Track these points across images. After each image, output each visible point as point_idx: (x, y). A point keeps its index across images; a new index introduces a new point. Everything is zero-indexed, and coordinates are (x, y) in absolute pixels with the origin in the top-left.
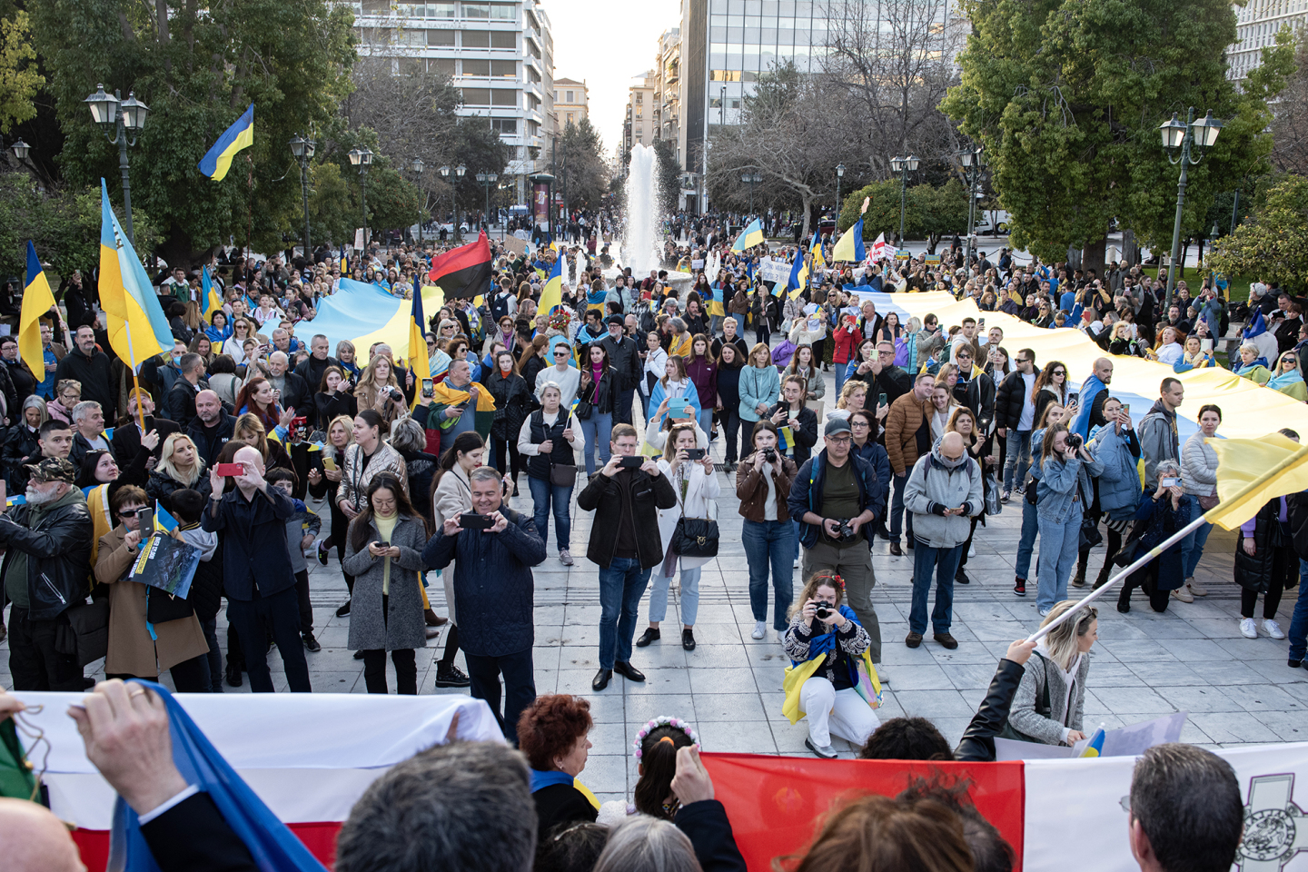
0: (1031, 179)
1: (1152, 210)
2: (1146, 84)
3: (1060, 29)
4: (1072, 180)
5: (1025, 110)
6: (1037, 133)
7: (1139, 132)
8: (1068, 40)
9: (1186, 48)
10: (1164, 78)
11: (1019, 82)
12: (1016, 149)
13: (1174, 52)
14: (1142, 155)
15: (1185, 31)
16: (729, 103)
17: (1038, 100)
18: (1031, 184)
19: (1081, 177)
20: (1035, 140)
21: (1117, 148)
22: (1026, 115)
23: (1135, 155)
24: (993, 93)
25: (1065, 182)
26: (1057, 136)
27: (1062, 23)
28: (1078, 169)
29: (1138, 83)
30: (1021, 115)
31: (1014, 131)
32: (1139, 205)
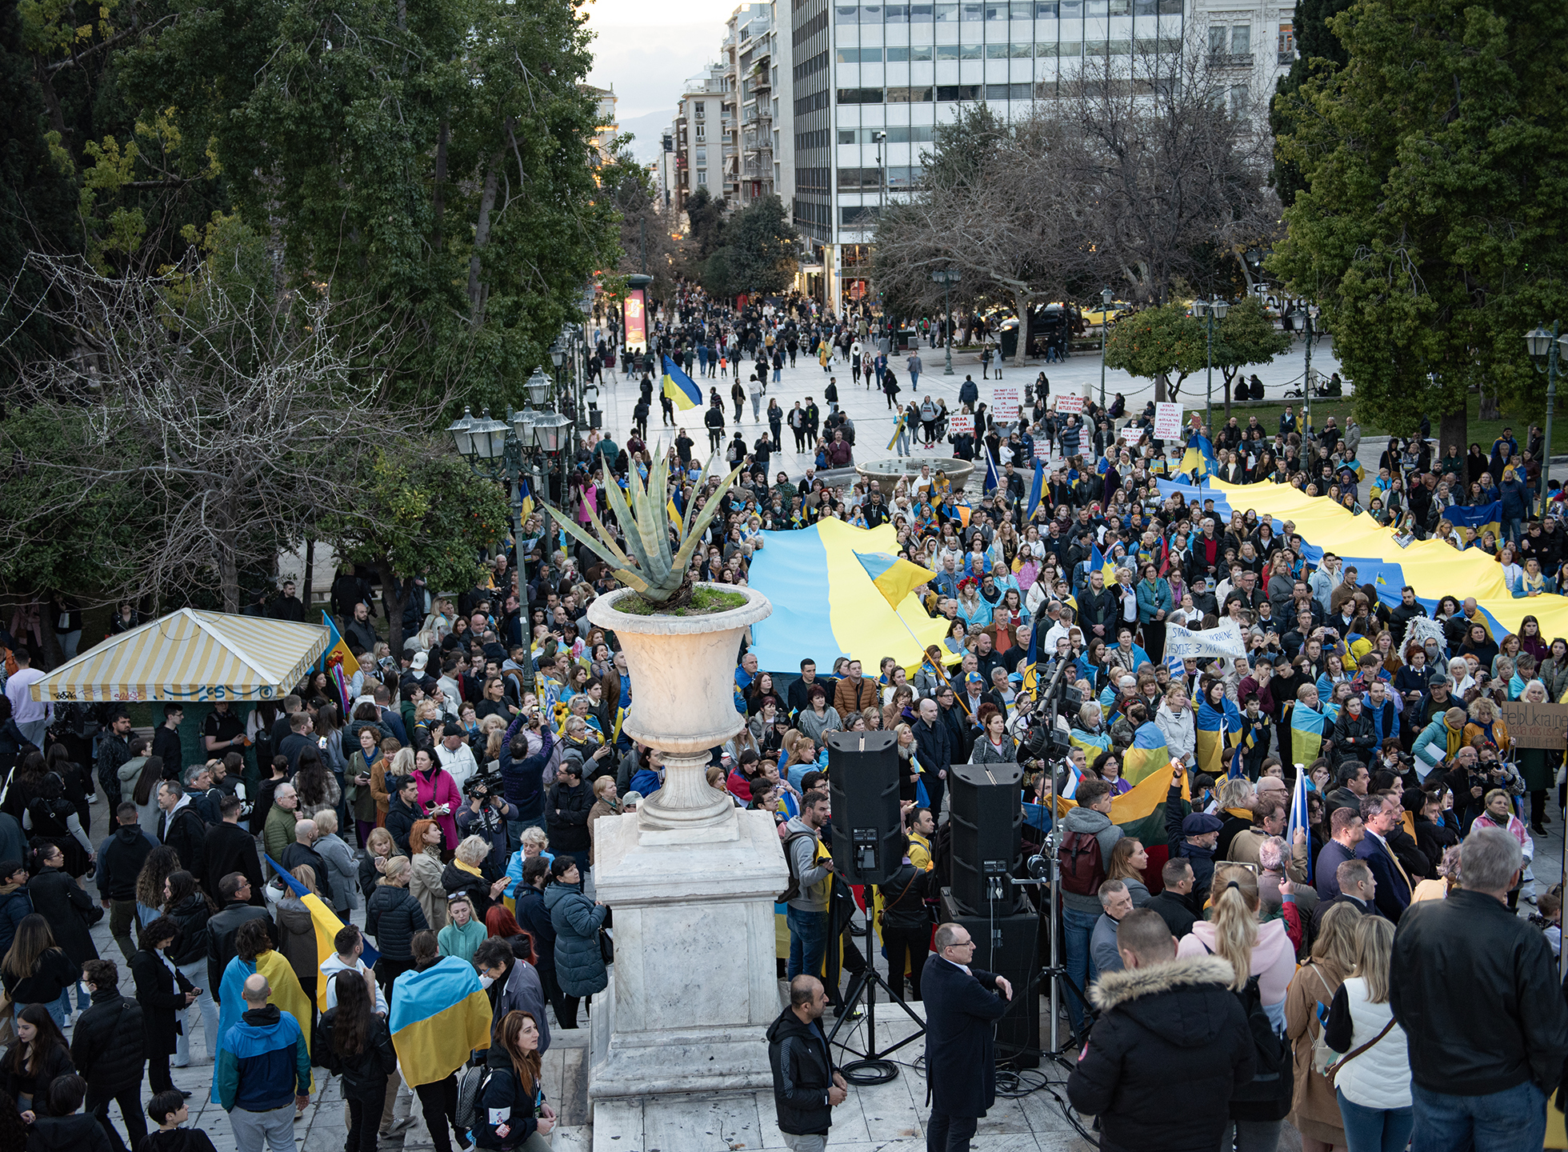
0: (1377, 348)
1: (1519, 382)
2: (1505, 251)
3: (1406, 190)
4: (1425, 350)
5: (1368, 275)
6: (1382, 301)
7: (1500, 298)
8: (1415, 204)
9: (1549, 206)
10: (1525, 242)
11: (1360, 242)
12: (1358, 317)
13: (1535, 212)
14: (1505, 322)
15: (1546, 189)
16: (867, 136)
17: (1381, 264)
18: (1378, 355)
19: (1435, 347)
20: (1380, 310)
21: (1475, 315)
22: (1370, 283)
23: (1497, 322)
24: (1329, 254)
25: (1418, 352)
26: (1407, 306)
27: (1407, 184)
28: (1431, 339)
29: (1497, 249)
30: (1364, 281)
31: (1357, 299)
32: (1504, 378)
